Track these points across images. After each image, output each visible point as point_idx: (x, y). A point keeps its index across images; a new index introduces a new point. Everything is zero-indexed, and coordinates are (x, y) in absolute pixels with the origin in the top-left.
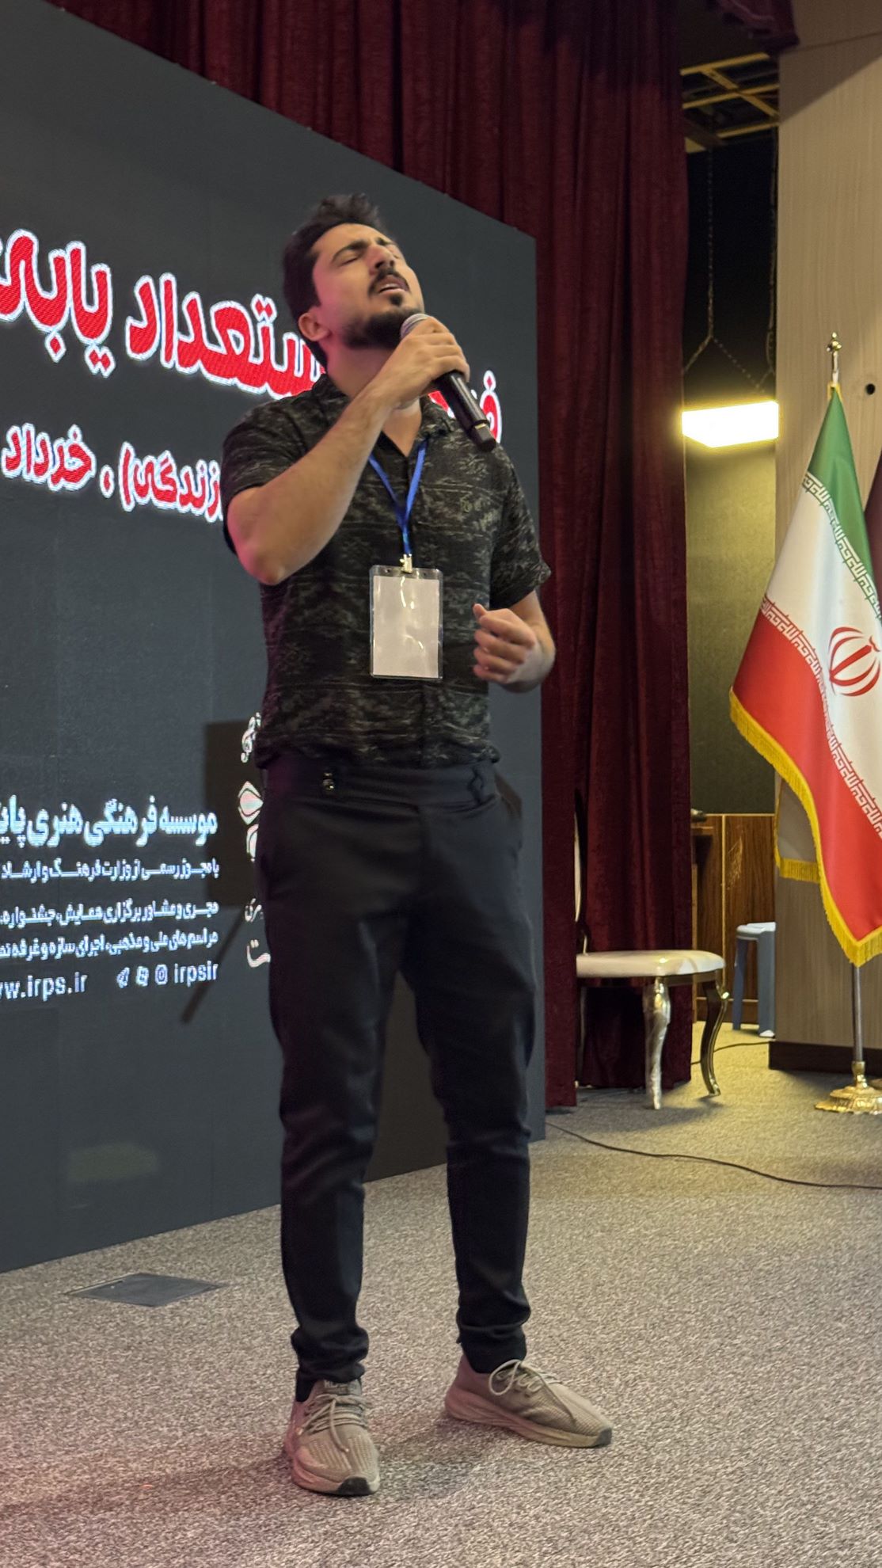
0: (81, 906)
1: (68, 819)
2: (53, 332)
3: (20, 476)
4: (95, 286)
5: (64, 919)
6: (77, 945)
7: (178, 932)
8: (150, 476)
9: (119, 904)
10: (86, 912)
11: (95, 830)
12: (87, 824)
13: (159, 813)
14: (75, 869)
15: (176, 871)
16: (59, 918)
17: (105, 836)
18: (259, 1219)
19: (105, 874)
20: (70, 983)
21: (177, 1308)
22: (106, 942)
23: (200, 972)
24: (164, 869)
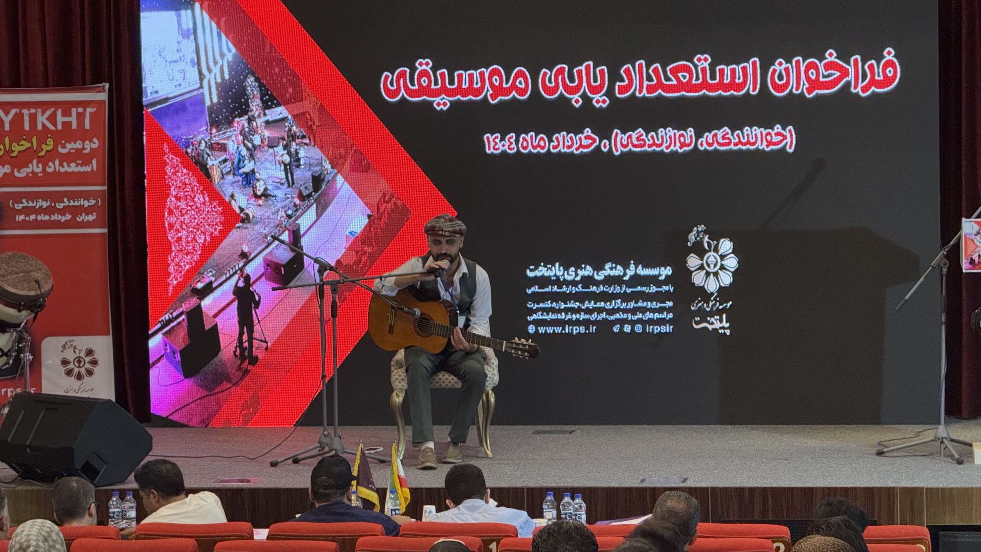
0: (593, 302)
1: (585, 270)
2: (576, 97)
3: (560, 151)
4: (598, 75)
5: (584, 305)
6: (591, 315)
7: (648, 313)
8: (629, 140)
9: (614, 301)
10: (595, 303)
11: (600, 274)
12: (595, 272)
13: (636, 267)
14: (589, 288)
15: (647, 289)
16: (581, 306)
17: (605, 277)
19: (605, 290)
20: (587, 328)
22: (606, 315)
23: (662, 328)
24: (639, 288)
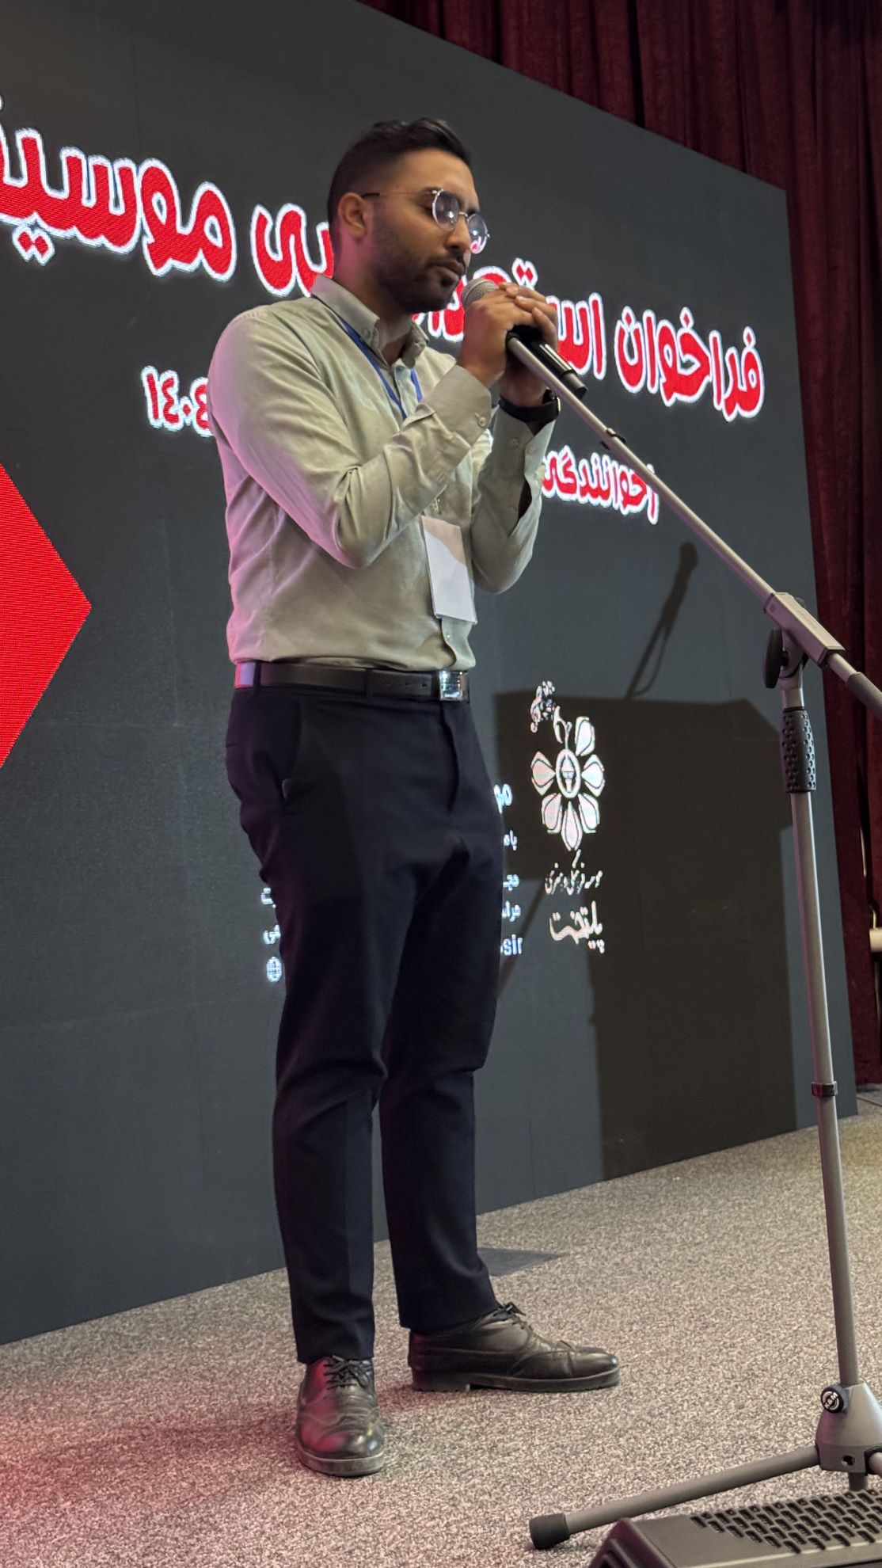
18: (582, 1196)
21: (523, 1276)
